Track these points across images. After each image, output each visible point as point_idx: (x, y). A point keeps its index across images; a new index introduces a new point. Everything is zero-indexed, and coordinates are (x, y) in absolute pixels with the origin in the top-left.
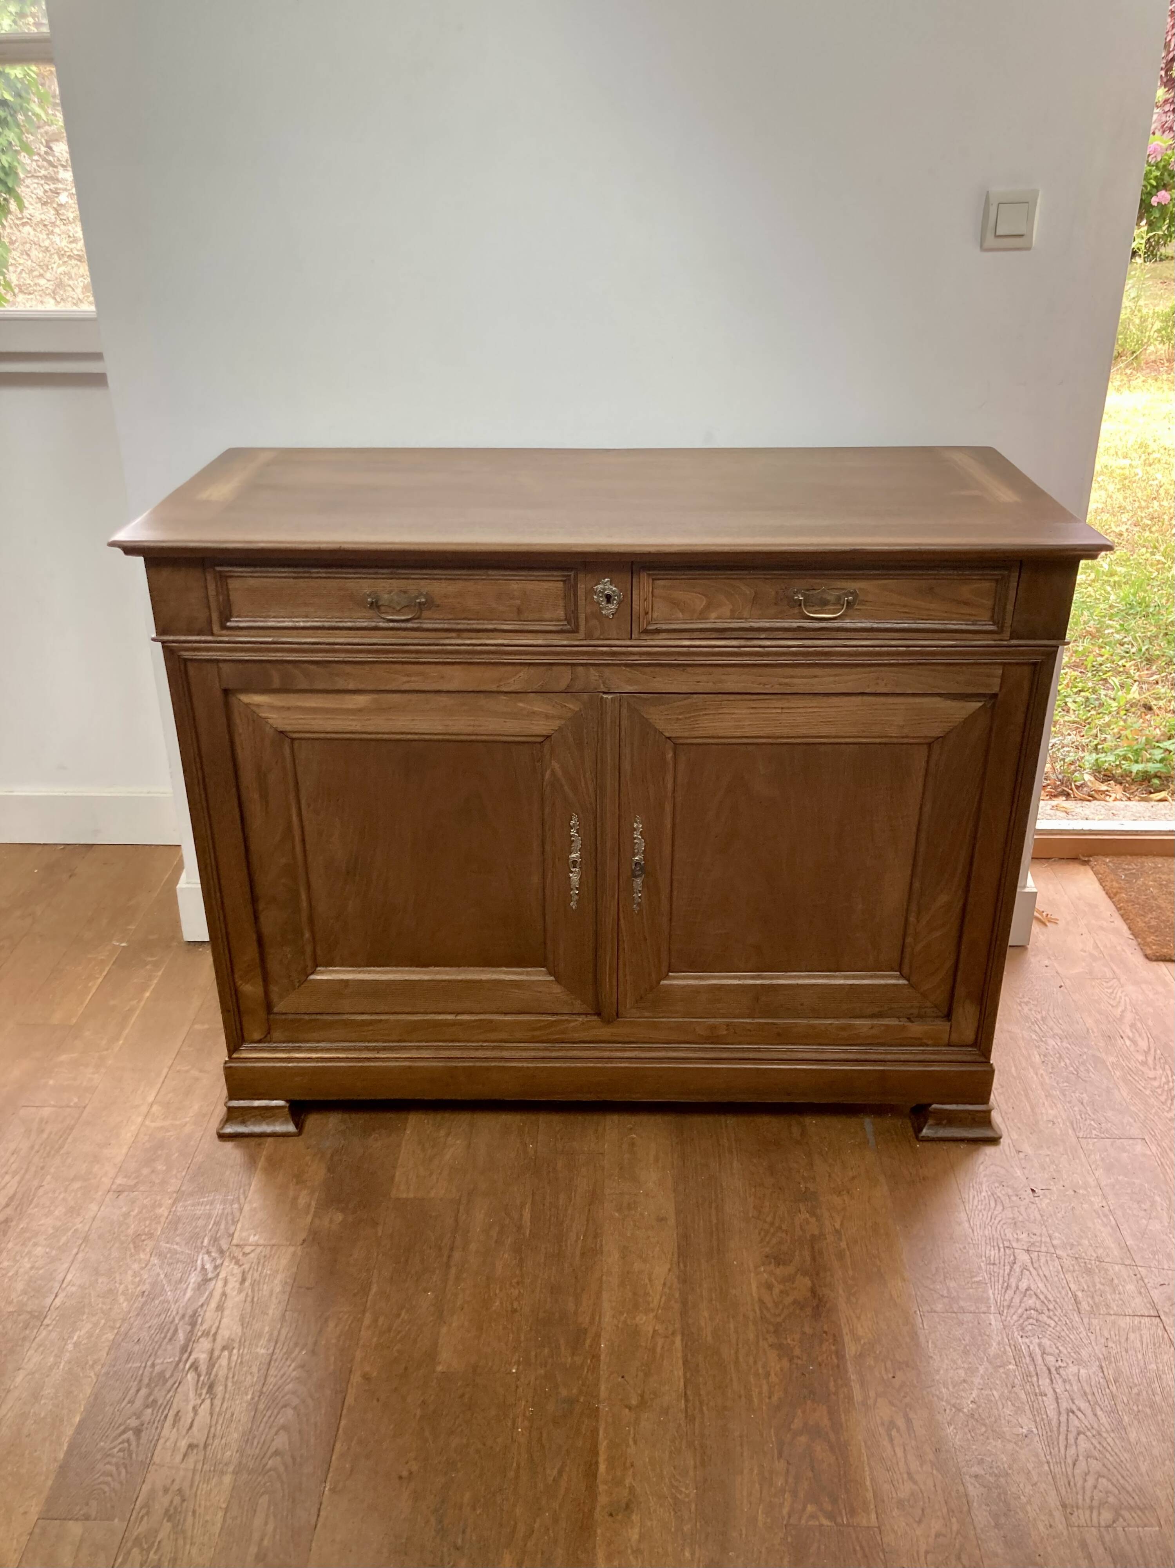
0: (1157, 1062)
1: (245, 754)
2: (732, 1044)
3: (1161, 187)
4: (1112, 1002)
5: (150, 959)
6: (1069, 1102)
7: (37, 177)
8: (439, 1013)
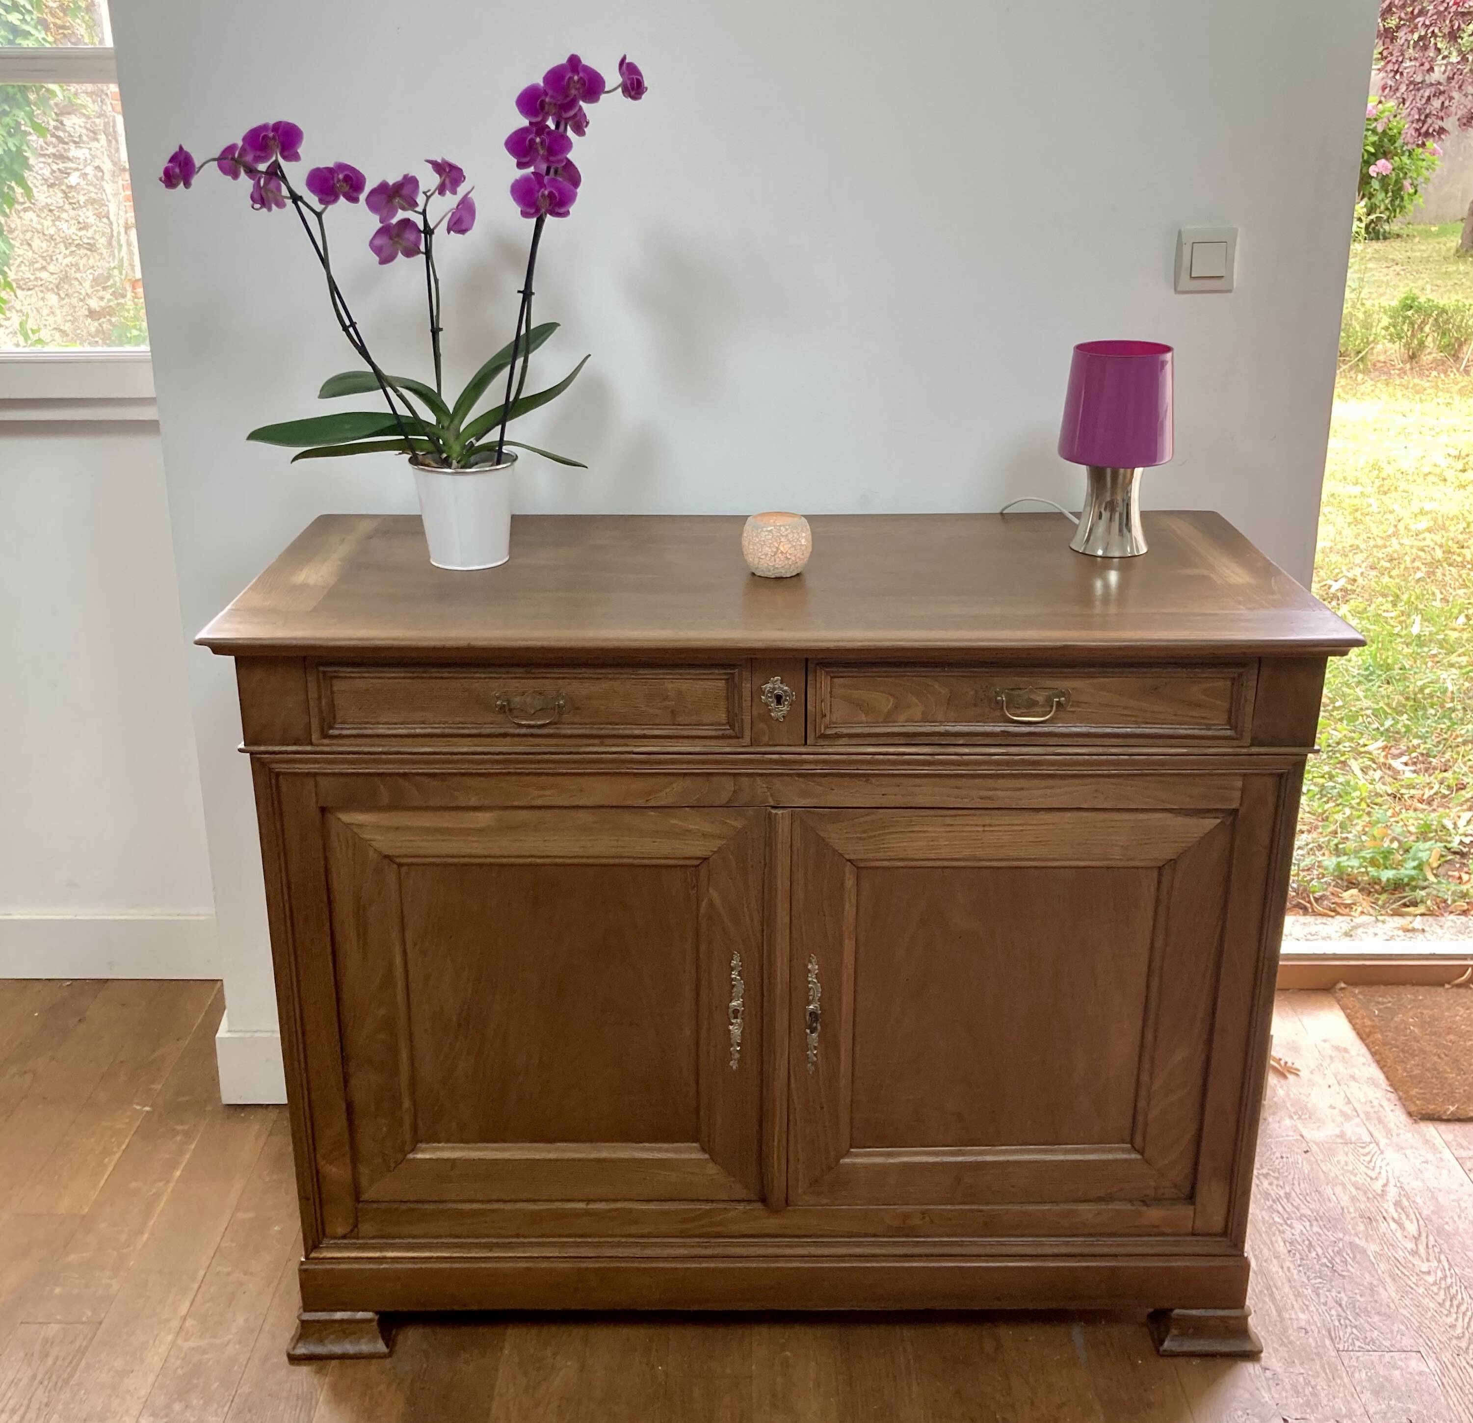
0: (1431, 1251)
1: (342, 883)
2: (928, 1236)
3: (1380, 155)
4: (1370, 1173)
5: (179, 1127)
6: (1325, 1304)
7: (44, 155)
8: (569, 1201)
